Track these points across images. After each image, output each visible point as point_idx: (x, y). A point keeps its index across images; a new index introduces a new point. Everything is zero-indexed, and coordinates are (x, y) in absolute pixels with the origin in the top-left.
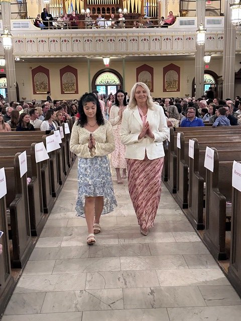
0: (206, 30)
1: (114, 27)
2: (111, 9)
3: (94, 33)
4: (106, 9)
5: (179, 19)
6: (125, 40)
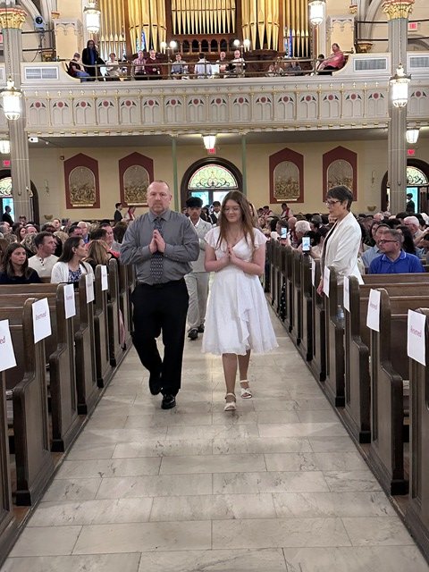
0: (409, 77)
1: (225, 76)
2: (219, 43)
3: (184, 87)
4: (209, 43)
5: (354, 58)
6: (246, 101)
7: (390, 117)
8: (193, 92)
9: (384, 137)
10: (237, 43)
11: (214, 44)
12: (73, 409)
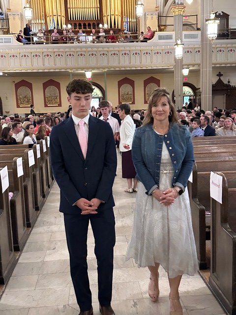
0: (183, 45)
1: (95, 42)
2: (92, 24)
3: (76, 47)
4: (87, 24)
5: (158, 34)
6: (106, 55)
7: (175, 63)
8: (80, 50)
10: (101, 26)
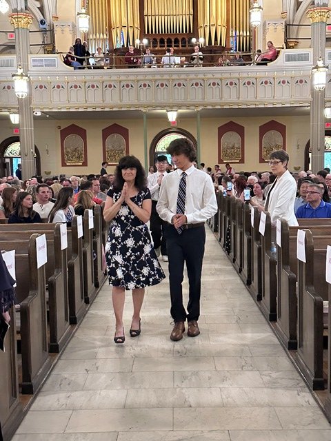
0: (327, 68)
1: (185, 66)
2: (180, 40)
3: (154, 74)
4: (173, 40)
5: (284, 52)
6: (201, 85)
7: (313, 97)
8: (160, 78)
9: (307, 114)
10: (194, 40)
11: (176, 41)
12: (66, 320)
